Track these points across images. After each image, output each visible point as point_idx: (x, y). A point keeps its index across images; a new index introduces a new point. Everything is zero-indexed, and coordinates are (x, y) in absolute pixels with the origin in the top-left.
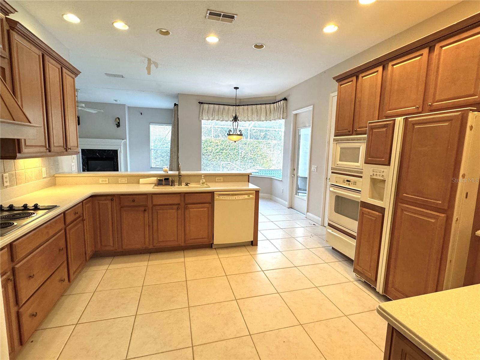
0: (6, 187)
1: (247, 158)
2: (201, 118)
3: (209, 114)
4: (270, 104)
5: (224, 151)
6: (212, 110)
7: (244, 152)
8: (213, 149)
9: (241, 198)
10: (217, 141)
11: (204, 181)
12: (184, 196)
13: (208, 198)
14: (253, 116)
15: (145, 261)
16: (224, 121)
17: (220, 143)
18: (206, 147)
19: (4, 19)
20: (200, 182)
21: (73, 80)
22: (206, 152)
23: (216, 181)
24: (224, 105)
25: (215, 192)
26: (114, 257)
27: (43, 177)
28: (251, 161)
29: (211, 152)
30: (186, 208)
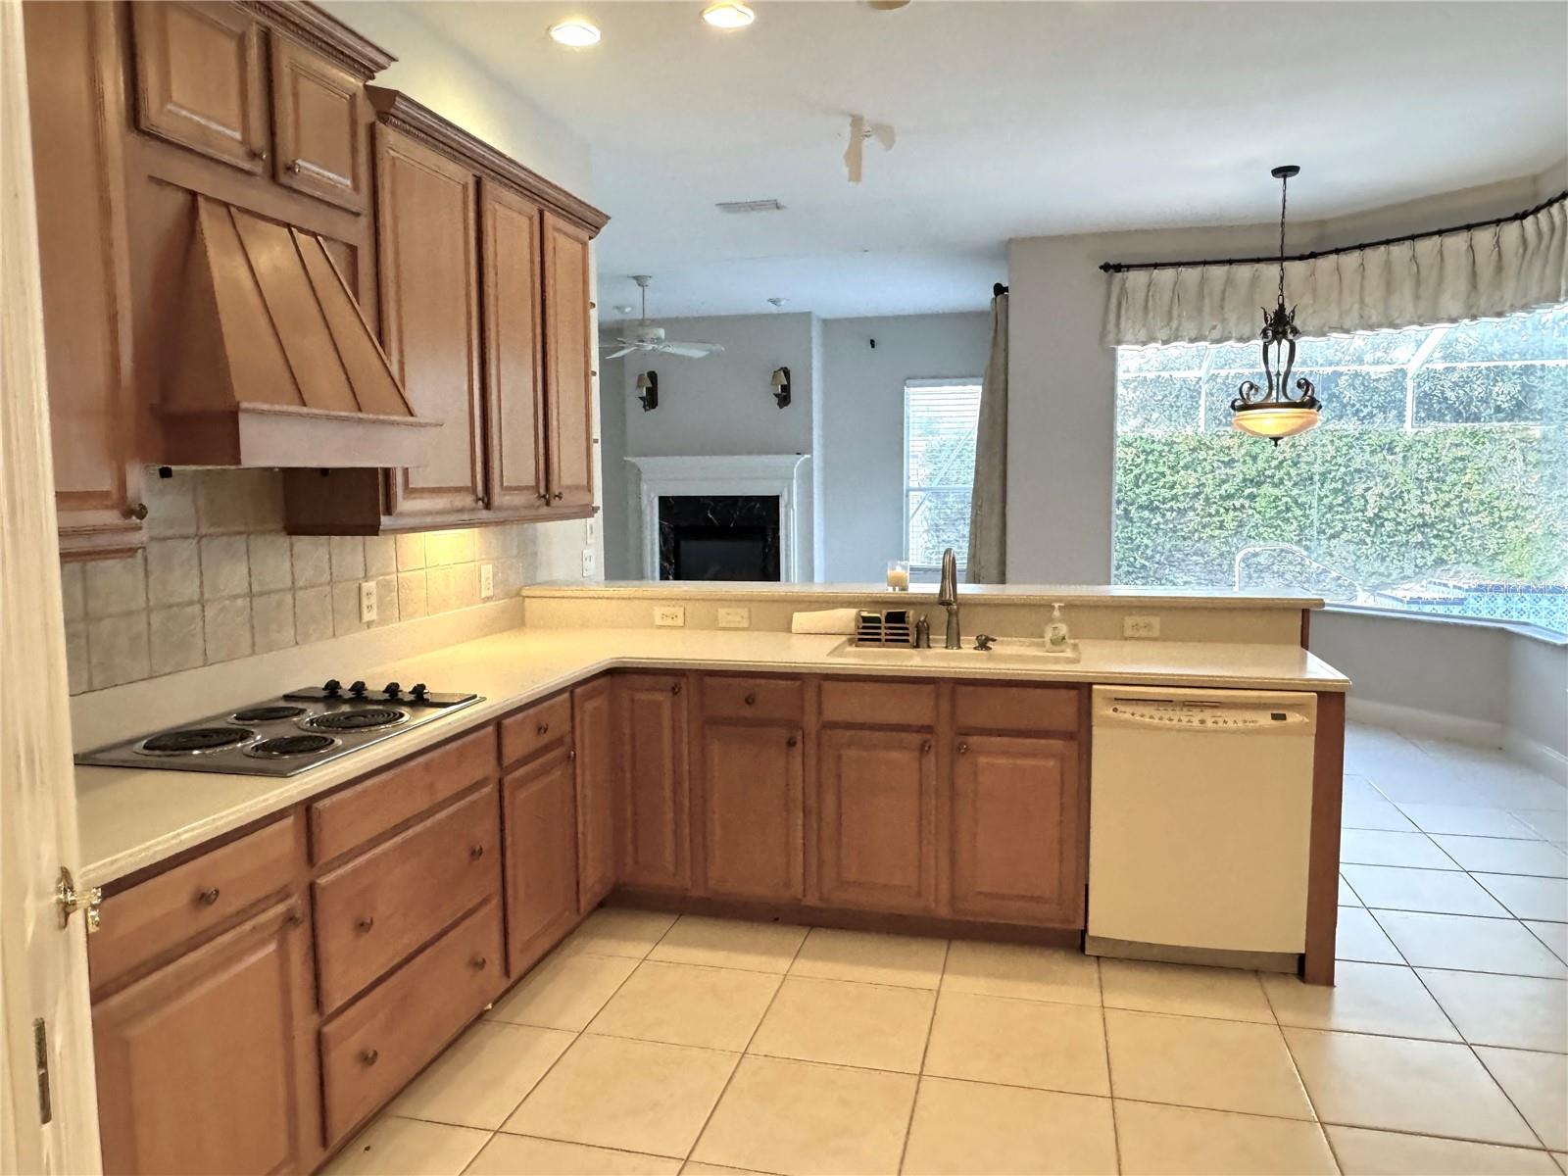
0: (369, 624)
1: (1400, 524)
2: (1111, 337)
3: (1151, 315)
4: (1498, 222)
5: (1267, 489)
6: (1168, 294)
7: (1380, 489)
8: (1203, 480)
9: (1231, 724)
10: (1227, 442)
11: (1063, 629)
12: (953, 692)
13: (1063, 712)
14: (1395, 299)
15: (782, 954)
16: (1228, 339)
17: (1243, 451)
18: (1168, 472)
19: (361, 93)
20: (1043, 637)
21: (583, 248)
22: (1168, 494)
23: (1129, 633)
24: (1230, 262)
25: (1095, 687)
26: (680, 915)
27: (483, 596)
28: (1420, 537)
29: (1196, 495)
30: (959, 750)
